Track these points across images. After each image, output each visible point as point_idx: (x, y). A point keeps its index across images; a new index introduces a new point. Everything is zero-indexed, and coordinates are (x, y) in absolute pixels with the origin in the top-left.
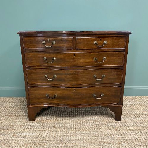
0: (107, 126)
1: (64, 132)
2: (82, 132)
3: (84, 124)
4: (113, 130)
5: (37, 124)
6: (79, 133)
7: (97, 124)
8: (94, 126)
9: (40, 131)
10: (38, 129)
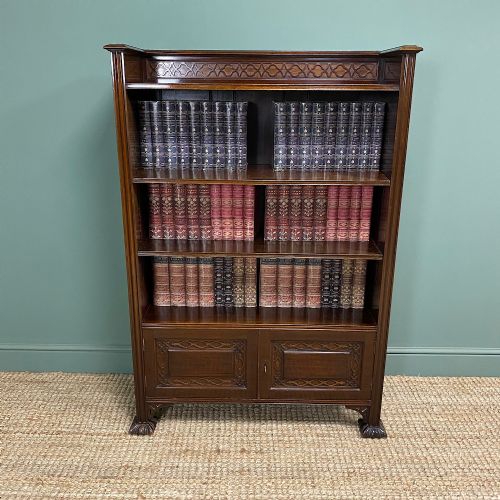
0: (382, 474)
1: (269, 487)
2: (317, 490)
3: (319, 465)
4: (399, 487)
5: (193, 465)
6: (311, 492)
7: (355, 466)
8: (349, 473)
9: (205, 486)
10: (200, 478)
